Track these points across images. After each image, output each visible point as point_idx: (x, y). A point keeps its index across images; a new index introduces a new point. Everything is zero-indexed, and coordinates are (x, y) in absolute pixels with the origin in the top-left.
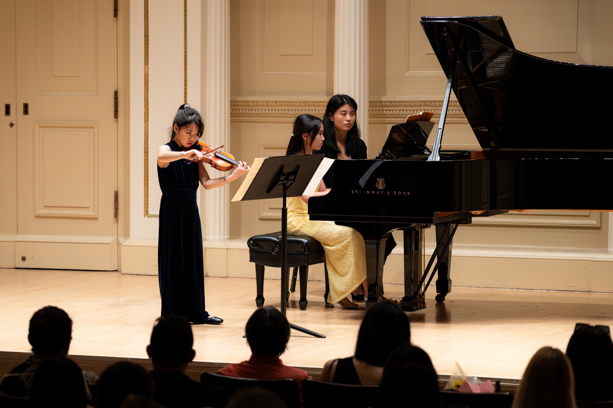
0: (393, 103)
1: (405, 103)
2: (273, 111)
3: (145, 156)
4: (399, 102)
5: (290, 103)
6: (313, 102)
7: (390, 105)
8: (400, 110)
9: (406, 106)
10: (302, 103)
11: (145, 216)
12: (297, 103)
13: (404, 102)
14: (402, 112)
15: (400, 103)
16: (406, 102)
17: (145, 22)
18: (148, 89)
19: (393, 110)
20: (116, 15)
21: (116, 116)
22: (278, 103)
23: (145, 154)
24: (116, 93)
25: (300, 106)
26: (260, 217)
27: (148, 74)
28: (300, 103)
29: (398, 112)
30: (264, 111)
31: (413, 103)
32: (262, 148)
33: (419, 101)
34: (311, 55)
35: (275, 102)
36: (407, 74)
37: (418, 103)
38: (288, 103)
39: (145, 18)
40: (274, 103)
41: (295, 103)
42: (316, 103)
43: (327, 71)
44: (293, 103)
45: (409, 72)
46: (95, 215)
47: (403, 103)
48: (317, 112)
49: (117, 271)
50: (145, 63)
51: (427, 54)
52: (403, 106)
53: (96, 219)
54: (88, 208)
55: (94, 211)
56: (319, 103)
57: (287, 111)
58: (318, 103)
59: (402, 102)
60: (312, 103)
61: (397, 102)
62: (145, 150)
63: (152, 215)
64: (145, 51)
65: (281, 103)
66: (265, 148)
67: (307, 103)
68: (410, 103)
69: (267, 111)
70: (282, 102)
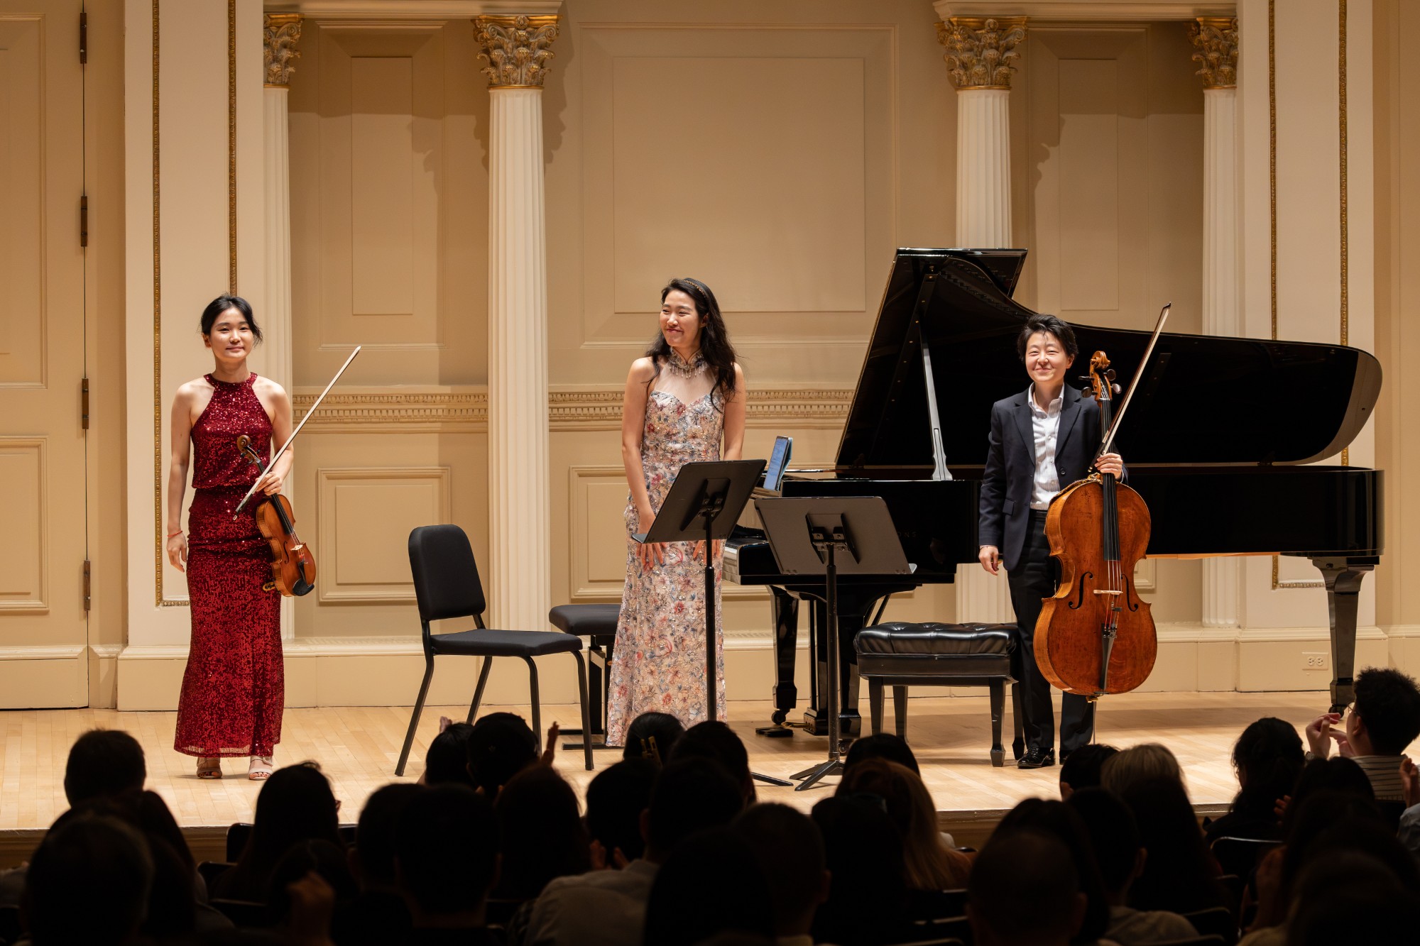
0: (567, 396)
1: (589, 396)
2: (347, 413)
3: (156, 495)
4: (578, 393)
5: (381, 398)
6: (423, 395)
7: (561, 399)
8: (576, 408)
9: (589, 400)
10: (403, 397)
11: (157, 604)
12: (394, 398)
13: (587, 394)
14: (579, 411)
15: (580, 396)
16: (590, 394)
17: (154, 255)
18: (159, 376)
19: (564, 408)
20: (84, 243)
21: (85, 425)
22: (359, 398)
23: (156, 492)
24: (85, 383)
25: (398, 402)
26: (321, 600)
27: (159, 347)
28: (399, 398)
29: (573, 411)
30: (329, 413)
31: (601, 396)
32: (324, 477)
33: (613, 392)
34: (411, 314)
35: (353, 397)
36: (582, 347)
37: (610, 395)
38: (377, 399)
39: (154, 248)
40: (351, 398)
41: (390, 398)
42: (429, 398)
43: (437, 342)
44: (386, 398)
45: (586, 343)
46: (44, 606)
47: (584, 396)
48: (428, 412)
49: (87, 707)
50: (155, 328)
51: (616, 313)
52: (584, 402)
53: (44, 613)
54: (28, 594)
55: (41, 599)
56: (434, 397)
57: (372, 413)
58: (432, 397)
59: (582, 394)
60: (421, 398)
61: (574, 394)
62: (156, 485)
63: (171, 602)
64: (155, 306)
65: (363, 398)
66: (329, 478)
67: (412, 398)
68: (597, 395)
69: (335, 413)
70: (366, 397)
